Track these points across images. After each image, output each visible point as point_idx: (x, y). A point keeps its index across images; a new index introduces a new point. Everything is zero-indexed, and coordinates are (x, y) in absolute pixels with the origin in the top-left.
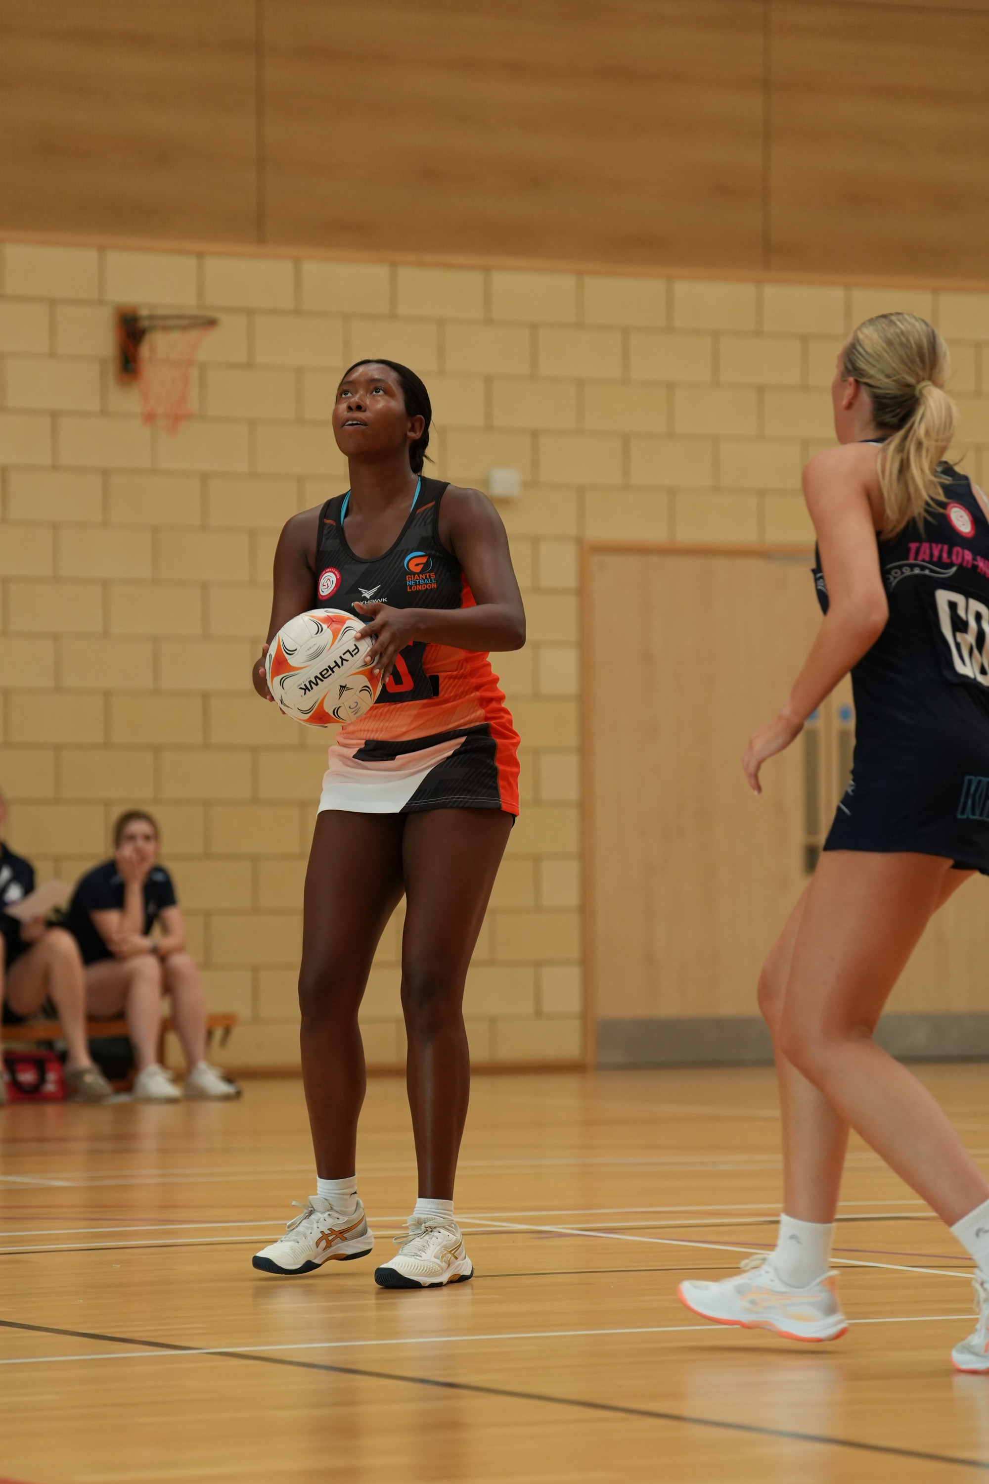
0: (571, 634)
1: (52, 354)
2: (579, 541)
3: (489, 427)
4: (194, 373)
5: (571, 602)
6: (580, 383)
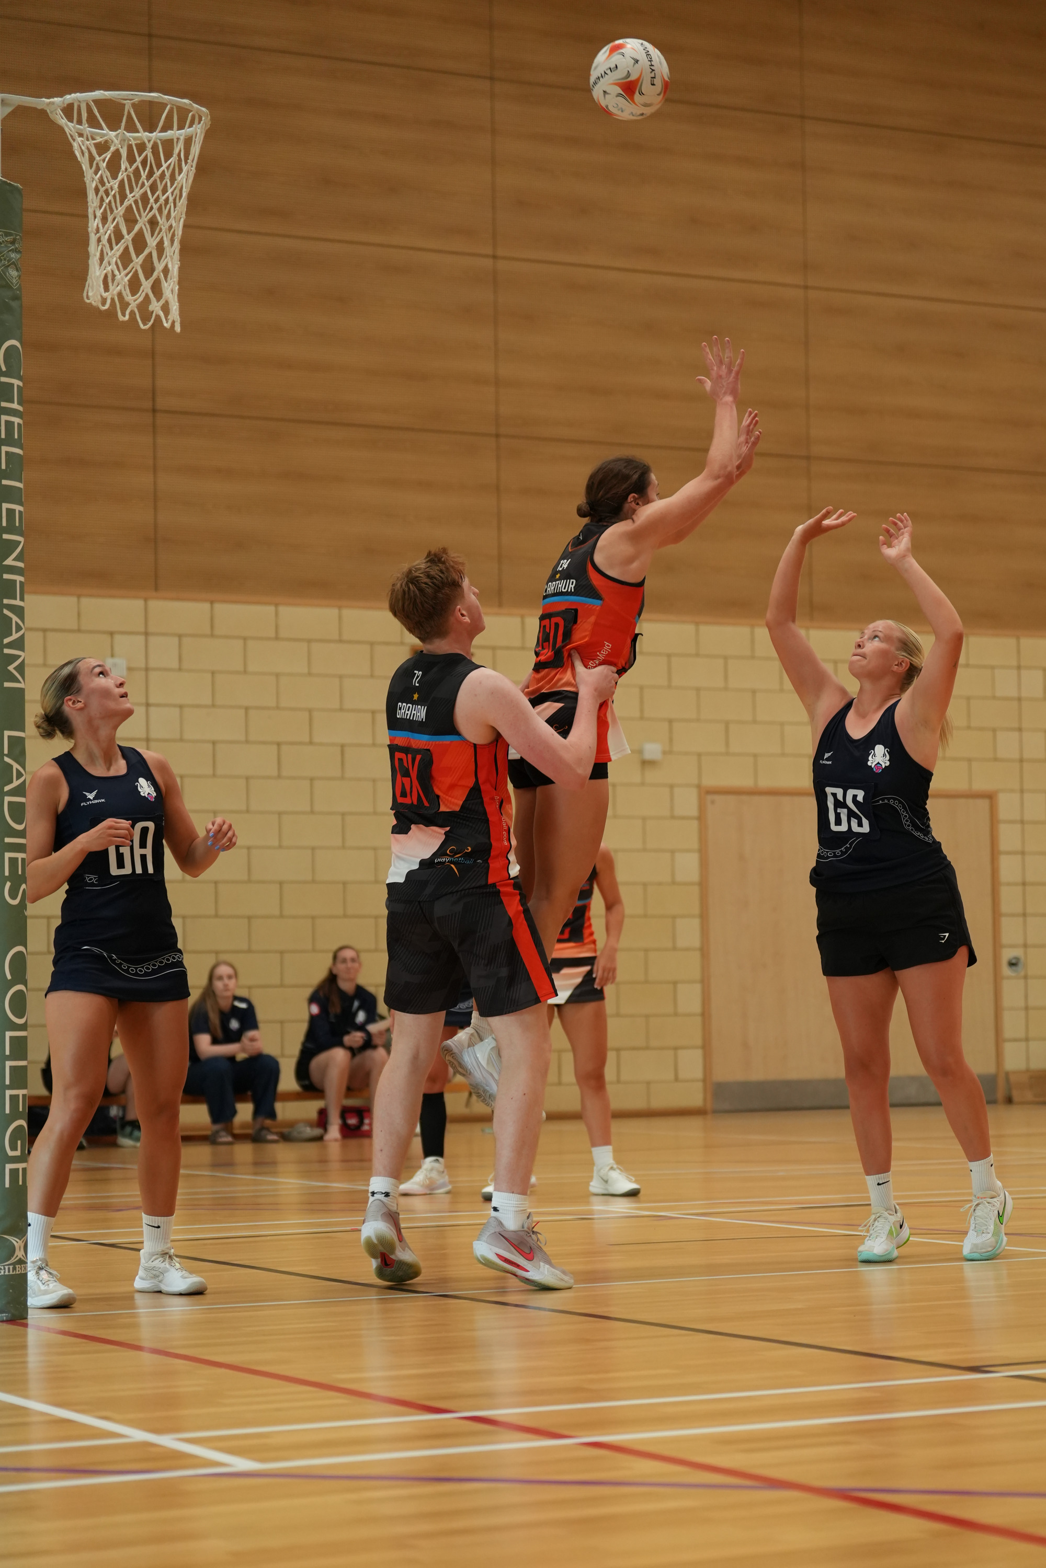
0: (695, 845)
2: (699, 787)
3: (642, 718)
5: (695, 824)
6: (698, 690)
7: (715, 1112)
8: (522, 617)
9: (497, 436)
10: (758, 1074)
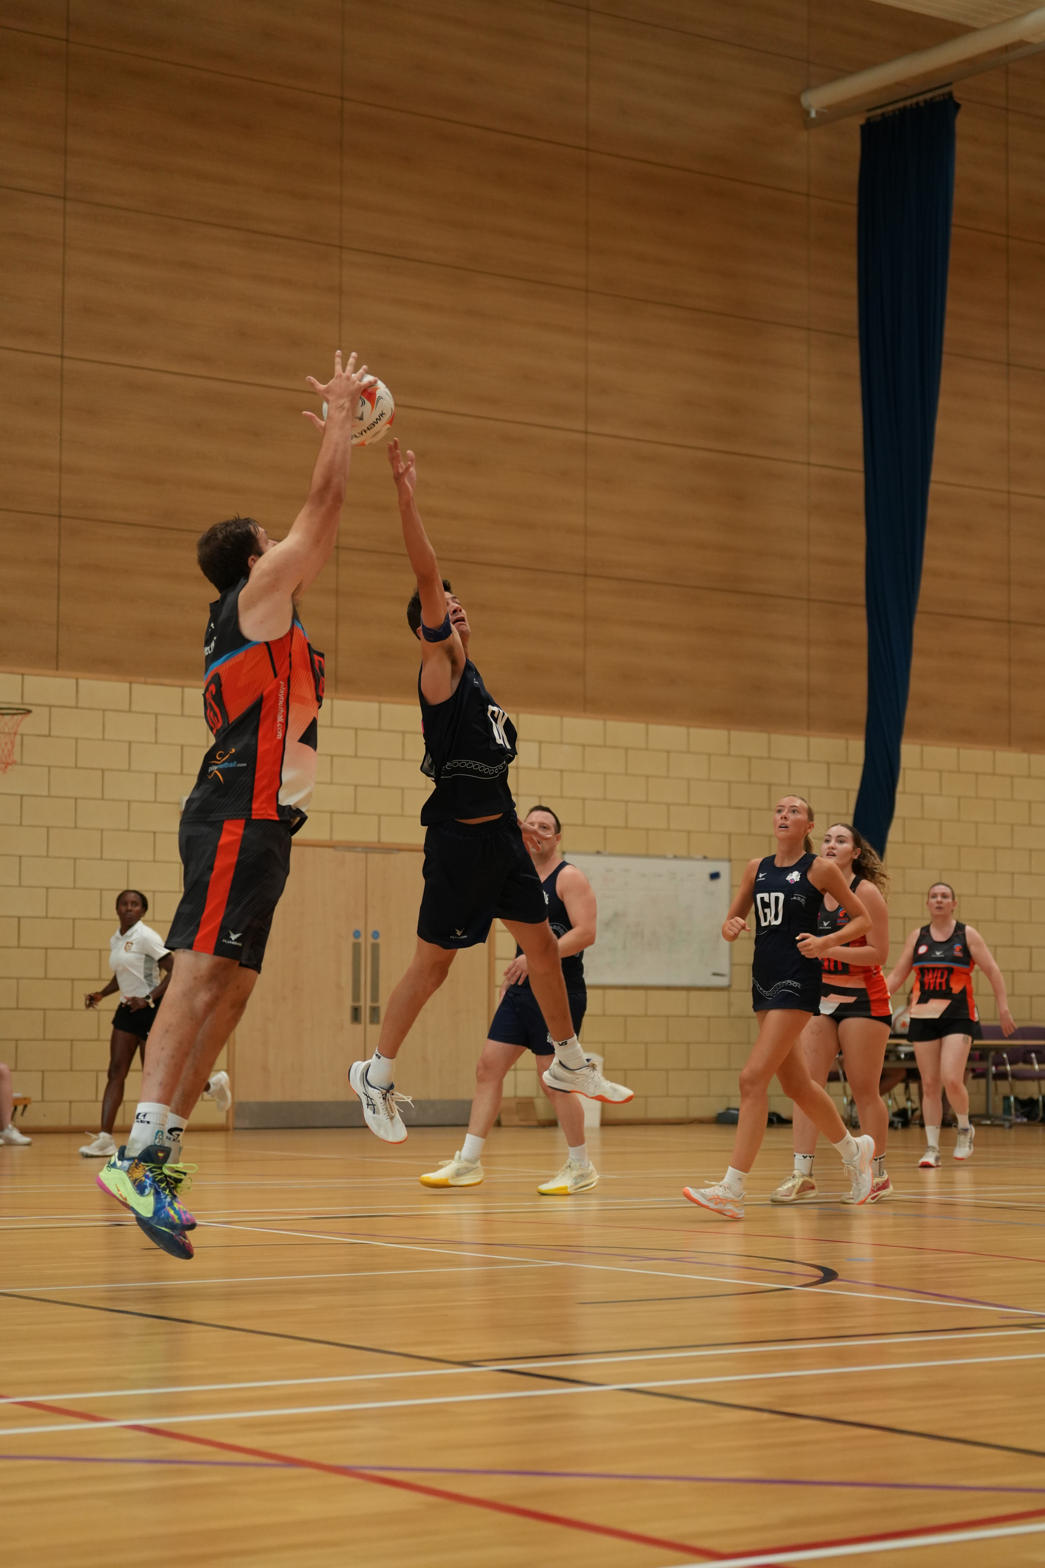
3: (182, 773)
4: (18, 738)
7: (235, 1129)
8: (77, 679)
9: (60, 516)
10: (276, 1095)
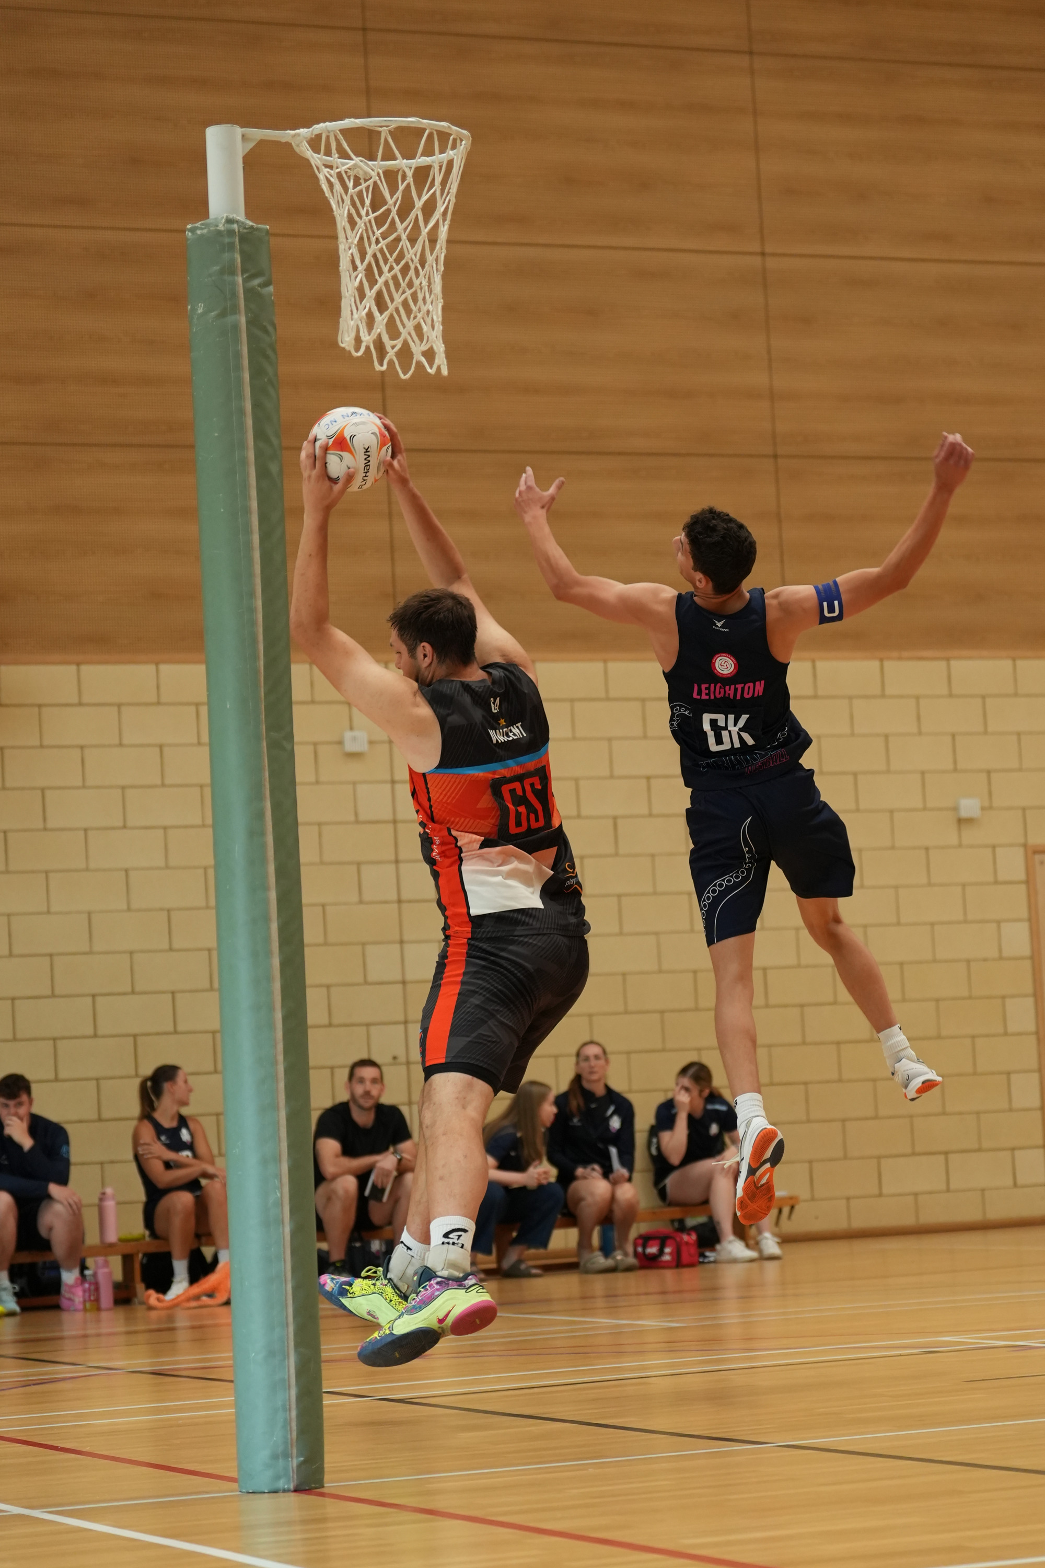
0: (1024, 913)
1: (645, 737)
2: (1025, 846)
3: (955, 770)
5: (1022, 889)
6: (1019, 734)
